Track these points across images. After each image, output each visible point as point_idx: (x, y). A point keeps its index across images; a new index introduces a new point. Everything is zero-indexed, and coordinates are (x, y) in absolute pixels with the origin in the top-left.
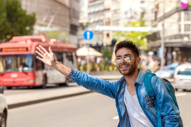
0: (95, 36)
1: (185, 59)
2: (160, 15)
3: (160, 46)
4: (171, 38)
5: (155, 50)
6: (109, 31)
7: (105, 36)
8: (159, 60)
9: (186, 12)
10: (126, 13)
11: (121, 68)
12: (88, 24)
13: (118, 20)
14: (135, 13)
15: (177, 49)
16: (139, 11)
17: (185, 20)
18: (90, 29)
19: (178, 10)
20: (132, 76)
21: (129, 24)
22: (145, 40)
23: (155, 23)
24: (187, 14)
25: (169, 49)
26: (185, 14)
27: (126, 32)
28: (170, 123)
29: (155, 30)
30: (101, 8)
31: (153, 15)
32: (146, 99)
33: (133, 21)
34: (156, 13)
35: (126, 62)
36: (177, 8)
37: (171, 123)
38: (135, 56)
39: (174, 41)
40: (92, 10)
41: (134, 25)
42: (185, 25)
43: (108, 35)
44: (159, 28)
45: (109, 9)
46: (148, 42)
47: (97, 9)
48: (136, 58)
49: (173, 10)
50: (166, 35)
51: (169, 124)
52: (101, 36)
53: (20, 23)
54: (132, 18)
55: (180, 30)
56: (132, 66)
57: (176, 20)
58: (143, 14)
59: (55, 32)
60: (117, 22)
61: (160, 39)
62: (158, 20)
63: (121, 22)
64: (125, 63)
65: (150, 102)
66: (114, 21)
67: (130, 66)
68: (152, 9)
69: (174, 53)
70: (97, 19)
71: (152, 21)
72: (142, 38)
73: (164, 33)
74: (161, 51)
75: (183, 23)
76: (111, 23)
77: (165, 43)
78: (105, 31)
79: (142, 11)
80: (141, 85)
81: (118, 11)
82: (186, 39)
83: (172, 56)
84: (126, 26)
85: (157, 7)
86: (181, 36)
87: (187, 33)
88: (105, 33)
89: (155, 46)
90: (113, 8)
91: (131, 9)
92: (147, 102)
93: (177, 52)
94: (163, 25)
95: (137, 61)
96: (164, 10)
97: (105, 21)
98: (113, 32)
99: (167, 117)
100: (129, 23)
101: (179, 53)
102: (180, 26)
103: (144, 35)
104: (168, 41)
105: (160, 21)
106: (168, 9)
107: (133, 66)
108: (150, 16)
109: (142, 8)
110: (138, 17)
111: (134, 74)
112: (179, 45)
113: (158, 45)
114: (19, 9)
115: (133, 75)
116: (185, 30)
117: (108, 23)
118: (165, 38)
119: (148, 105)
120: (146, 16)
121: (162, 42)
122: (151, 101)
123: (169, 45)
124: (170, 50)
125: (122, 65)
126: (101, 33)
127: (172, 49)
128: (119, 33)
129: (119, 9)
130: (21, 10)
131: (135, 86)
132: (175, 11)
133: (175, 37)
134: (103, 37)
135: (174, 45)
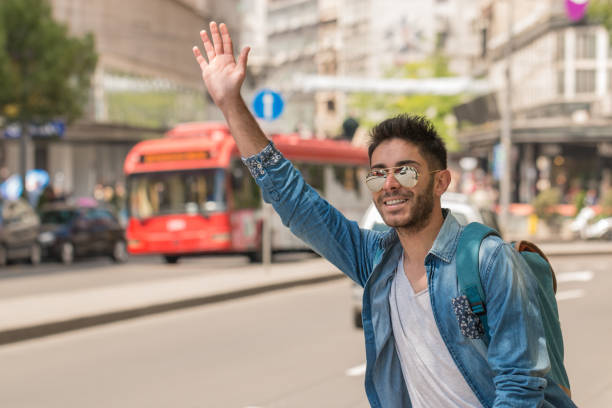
0: (288, 110)
1: (577, 183)
2: (498, 40)
3: (497, 141)
4: (531, 113)
5: (481, 152)
6: (333, 90)
7: (322, 109)
8: (496, 186)
9: (583, 30)
10: (389, 34)
11: (385, 203)
12: (267, 70)
13: (363, 57)
14: (419, 35)
15: (553, 150)
16: (431, 29)
17: (577, 56)
18: (273, 85)
19: (554, 26)
20: (419, 230)
21: (399, 69)
22: (450, 121)
23: (481, 66)
24: (585, 37)
25: (528, 150)
26: (578, 37)
27: (389, 94)
28: (508, 400)
29: (481, 88)
30: (308, 18)
31: (477, 39)
32: (459, 309)
33: (411, 58)
34: (485, 33)
35: (401, 186)
36: (552, 19)
37: (512, 400)
38: (430, 168)
39: (541, 123)
40: (281, 24)
41: (413, 72)
42: (578, 72)
43: (331, 105)
44: (496, 82)
45: (334, 22)
46: (459, 126)
47: (295, 22)
48: (433, 175)
49: (538, 24)
50: (516, 105)
51: (505, 403)
52: (307, 108)
53: (49, 65)
54: (407, 49)
55: (561, 88)
56: (419, 198)
57: (548, 57)
58: (443, 37)
59: (161, 94)
60: (359, 65)
61: (496, 116)
62: (491, 55)
63: (373, 63)
64: (396, 190)
65: (470, 320)
66: (350, 61)
67: (415, 199)
68: (474, 23)
69: (543, 163)
70: (294, 54)
71: (472, 59)
72: (441, 115)
73: (509, 99)
74: (502, 158)
75: (571, 65)
76: (342, 67)
77: (515, 132)
78: (322, 90)
79: (440, 27)
80: (445, 263)
81: (362, 29)
82: (580, 118)
83: (538, 172)
84: (388, 75)
85: (489, 13)
86: (566, 109)
87: (585, 98)
88: (322, 98)
89: (484, 141)
90: (347, 17)
91: (404, 21)
92: (461, 320)
93: (552, 158)
94: (508, 73)
95: (436, 183)
96: (511, 24)
97: (321, 59)
98: (349, 93)
99: (504, 377)
100: (399, 65)
101: (560, 161)
102: (561, 75)
103: (447, 106)
104: (522, 123)
105: (496, 60)
106: (525, 22)
107: (424, 200)
108: (465, 43)
109: (439, 18)
110: (429, 46)
111: (427, 225)
112: (560, 137)
113: (492, 136)
114: (44, 22)
115: (425, 227)
116: (578, 89)
117: (332, 68)
118: (513, 116)
119: (465, 328)
120: (452, 45)
121: (504, 126)
122: (473, 317)
123: (528, 138)
124: (529, 153)
125: (387, 195)
126: (309, 97)
127: (537, 149)
128: (366, 97)
129: (366, 22)
130: (53, 24)
131: (426, 264)
132: (546, 27)
133: (547, 110)
134: (315, 111)
135: (542, 137)
